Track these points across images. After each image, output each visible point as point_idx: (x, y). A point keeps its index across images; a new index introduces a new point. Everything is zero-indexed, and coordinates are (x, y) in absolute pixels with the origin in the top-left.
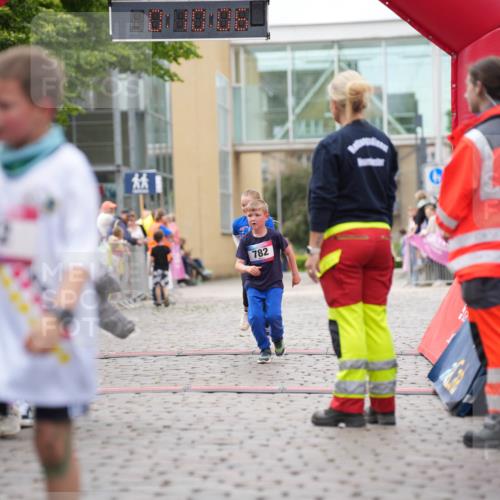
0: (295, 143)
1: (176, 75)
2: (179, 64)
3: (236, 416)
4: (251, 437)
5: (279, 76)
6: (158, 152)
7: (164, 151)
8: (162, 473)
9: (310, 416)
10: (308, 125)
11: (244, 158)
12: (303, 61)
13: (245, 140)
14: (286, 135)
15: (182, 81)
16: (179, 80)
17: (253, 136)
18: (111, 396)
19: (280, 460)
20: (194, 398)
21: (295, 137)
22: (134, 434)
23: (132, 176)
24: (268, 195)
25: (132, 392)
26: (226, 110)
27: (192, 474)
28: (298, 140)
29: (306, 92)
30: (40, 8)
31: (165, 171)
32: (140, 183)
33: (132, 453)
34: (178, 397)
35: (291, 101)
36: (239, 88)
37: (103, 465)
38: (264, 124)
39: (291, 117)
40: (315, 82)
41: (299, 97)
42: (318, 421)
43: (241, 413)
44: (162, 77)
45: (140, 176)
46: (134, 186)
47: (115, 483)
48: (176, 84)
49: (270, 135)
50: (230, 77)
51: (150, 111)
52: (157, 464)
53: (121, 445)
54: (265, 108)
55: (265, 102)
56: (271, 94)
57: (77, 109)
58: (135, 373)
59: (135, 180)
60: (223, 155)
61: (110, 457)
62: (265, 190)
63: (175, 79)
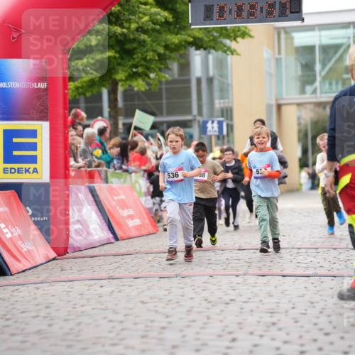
0: (321, 97)
1: (235, 51)
2: (237, 42)
3: (282, 293)
4: (293, 308)
5: (311, 49)
6: (222, 105)
7: (227, 105)
8: (230, 333)
9: (336, 293)
10: (330, 84)
11: (284, 109)
12: (327, 37)
13: (284, 96)
14: (314, 92)
15: (240, 55)
16: (237, 54)
17: (291, 93)
18: (193, 278)
19: (315, 324)
20: (251, 279)
21: (321, 93)
22: (209, 305)
23: (207, 122)
24: (302, 135)
25: (207, 275)
26: (271, 75)
27: (252, 333)
28: (323, 95)
29: (330, 60)
30: (140, 5)
31: (227, 119)
32: (212, 128)
33: (208, 318)
34: (240, 279)
35: (318, 67)
36: (281, 59)
37: (188, 326)
38: (299, 84)
39: (318, 79)
40: (336, 52)
41: (324, 65)
42: (342, 297)
43: (286, 290)
44: (225, 52)
45: (213, 122)
46: (208, 130)
47: (197, 339)
48: (235, 57)
49: (303, 91)
50: (274, 52)
51: (217, 77)
52: (226, 326)
53: (200, 312)
54: (299, 73)
55: (299, 68)
56: (303, 62)
57: (165, 77)
58: (208, 262)
59: (209, 125)
60: (269, 106)
61: (194, 321)
62: (299, 131)
63: (235, 53)
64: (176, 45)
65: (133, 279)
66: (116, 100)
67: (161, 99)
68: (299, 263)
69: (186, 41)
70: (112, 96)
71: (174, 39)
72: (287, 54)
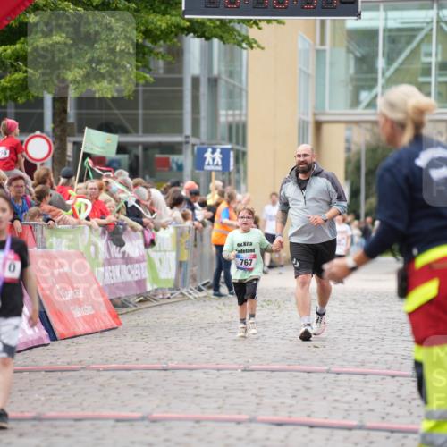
2: (260, 28)
5: (371, 35)
6: (230, 119)
7: (237, 118)
11: (325, 128)
13: (327, 109)
15: (263, 49)
16: (259, 47)
17: (337, 105)
18: (168, 424)
23: (206, 151)
24: (351, 168)
25: (192, 420)
29: (399, 53)
31: (237, 143)
32: (213, 159)
35: (381, 63)
36: (324, 51)
38: (350, 87)
39: (381, 81)
40: (409, 42)
44: (239, 45)
45: (214, 151)
46: (206, 163)
48: (256, 51)
49: (356, 102)
50: (314, 40)
54: (352, 71)
55: (352, 63)
56: (358, 55)
59: (208, 155)
60: (303, 126)
62: (348, 162)
63: (254, 45)
64: (162, 31)
65: (72, 422)
66: (65, 111)
67: (137, 109)
68: (336, 401)
69: (178, 26)
70: (58, 105)
71: (161, 22)
72: (334, 45)
